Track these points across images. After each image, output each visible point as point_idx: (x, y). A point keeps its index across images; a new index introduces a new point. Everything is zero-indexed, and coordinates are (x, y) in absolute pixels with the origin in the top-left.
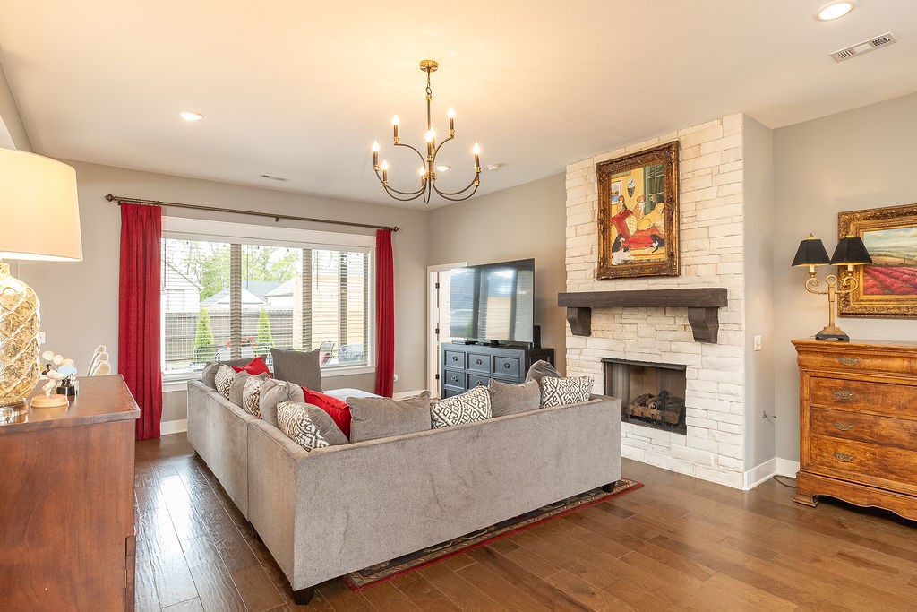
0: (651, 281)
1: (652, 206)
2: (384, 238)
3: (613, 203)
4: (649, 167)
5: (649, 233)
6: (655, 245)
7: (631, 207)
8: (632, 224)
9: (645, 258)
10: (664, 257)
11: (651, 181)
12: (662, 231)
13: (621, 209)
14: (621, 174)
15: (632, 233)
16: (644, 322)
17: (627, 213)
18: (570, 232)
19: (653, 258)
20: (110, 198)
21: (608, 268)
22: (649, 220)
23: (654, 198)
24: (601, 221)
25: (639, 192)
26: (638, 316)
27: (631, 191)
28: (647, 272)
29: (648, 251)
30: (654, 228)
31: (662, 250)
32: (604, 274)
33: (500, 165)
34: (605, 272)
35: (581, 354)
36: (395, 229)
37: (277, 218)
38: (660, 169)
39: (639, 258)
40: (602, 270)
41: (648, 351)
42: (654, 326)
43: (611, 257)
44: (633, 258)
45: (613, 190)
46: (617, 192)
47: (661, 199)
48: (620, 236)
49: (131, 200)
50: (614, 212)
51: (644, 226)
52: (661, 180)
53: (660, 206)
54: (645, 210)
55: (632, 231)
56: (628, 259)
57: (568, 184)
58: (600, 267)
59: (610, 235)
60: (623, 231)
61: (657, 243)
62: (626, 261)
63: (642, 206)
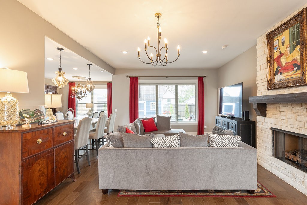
0: (294, 89)
1: (294, 48)
2: (201, 80)
3: (275, 51)
4: (292, 28)
5: (292, 63)
6: (295, 69)
7: (283, 52)
8: (283, 60)
9: (290, 77)
10: (300, 75)
11: (293, 35)
12: (299, 61)
13: (279, 53)
14: (279, 35)
15: (284, 65)
16: (290, 110)
17: (281, 55)
18: (258, 69)
19: (294, 76)
20: (128, 76)
21: (272, 84)
22: (292, 56)
23: (294, 43)
24: (269, 62)
25: (287, 43)
26: (288, 108)
27: (283, 43)
28: (291, 84)
29: (292, 73)
30: (295, 60)
31: (299, 71)
32: (270, 86)
33: (226, 46)
34: (271, 86)
35: (262, 124)
36: (205, 76)
37: (167, 77)
38: (298, 27)
39: (287, 77)
40: (269, 85)
41: (292, 126)
42: (295, 113)
43: (274, 78)
44: (284, 78)
45: (275, 45)
46: (277, 45)
47: (298, 44)
48: (278, 67)
49: (132, 76)
50: (276, 56)
51: (290, 60)
52: (298, 33)
53: (298, 47)
54: (290, 51)
55: (284, 64)
56: (282, 78)
57: (257, 47)
58: (268, 84)
59: (273, 67)
60: (279, 65)
61: (296, 68)
62: (281, 80)
63: (288, 49)
